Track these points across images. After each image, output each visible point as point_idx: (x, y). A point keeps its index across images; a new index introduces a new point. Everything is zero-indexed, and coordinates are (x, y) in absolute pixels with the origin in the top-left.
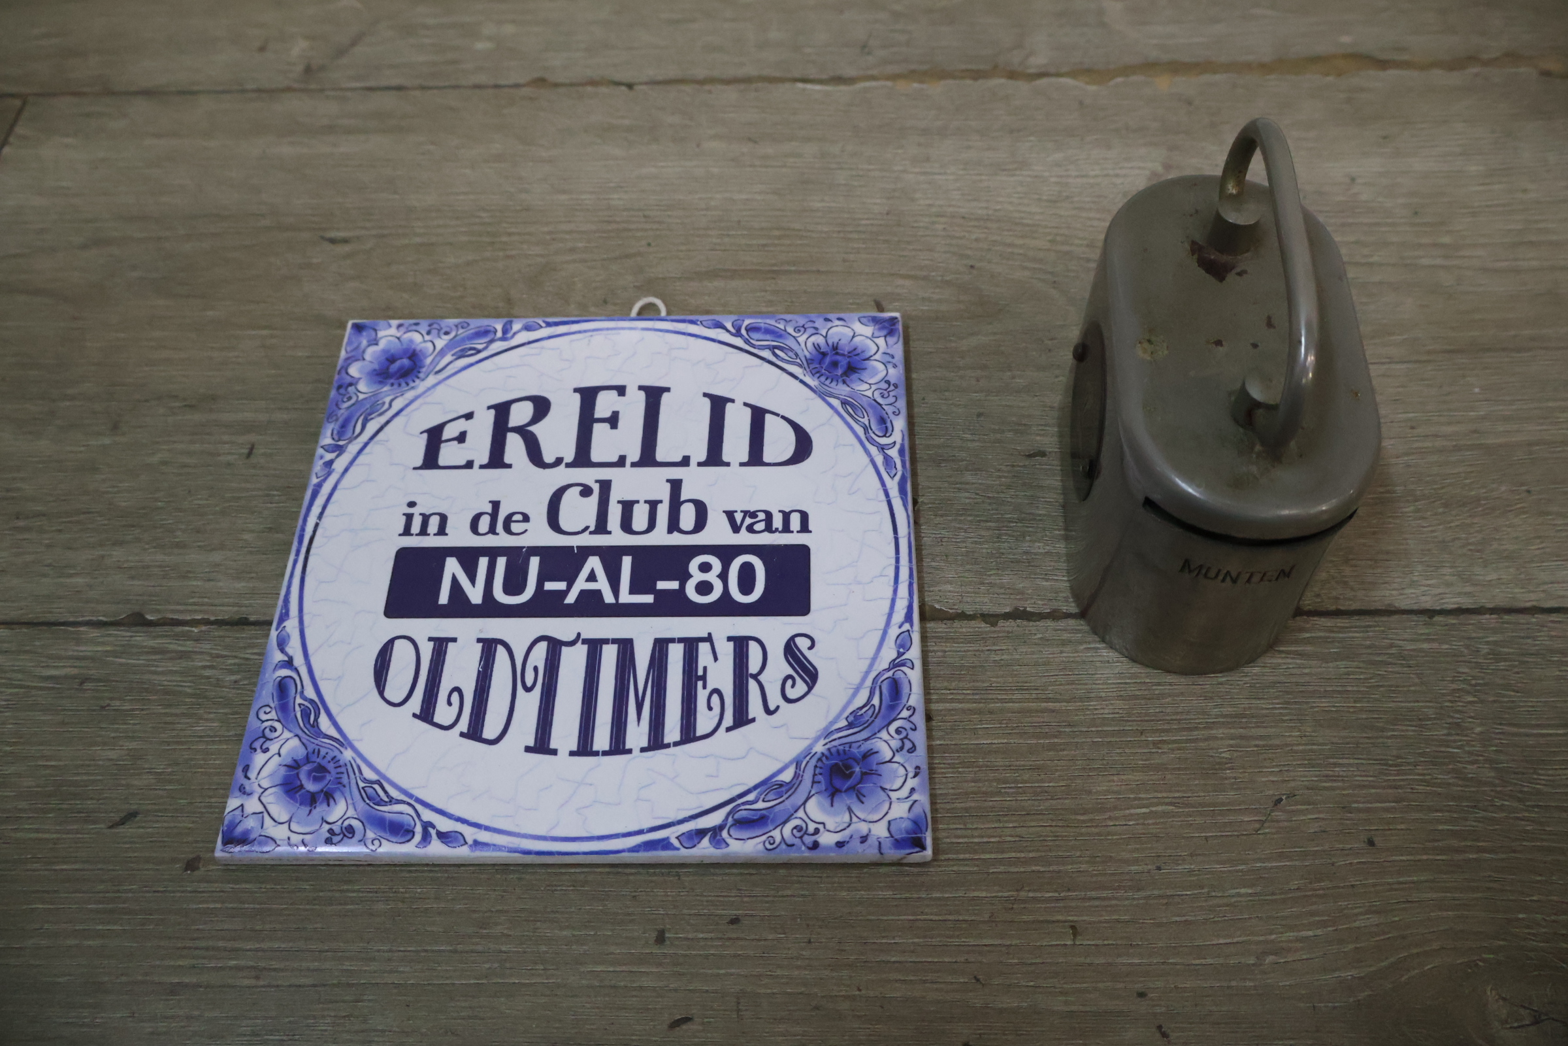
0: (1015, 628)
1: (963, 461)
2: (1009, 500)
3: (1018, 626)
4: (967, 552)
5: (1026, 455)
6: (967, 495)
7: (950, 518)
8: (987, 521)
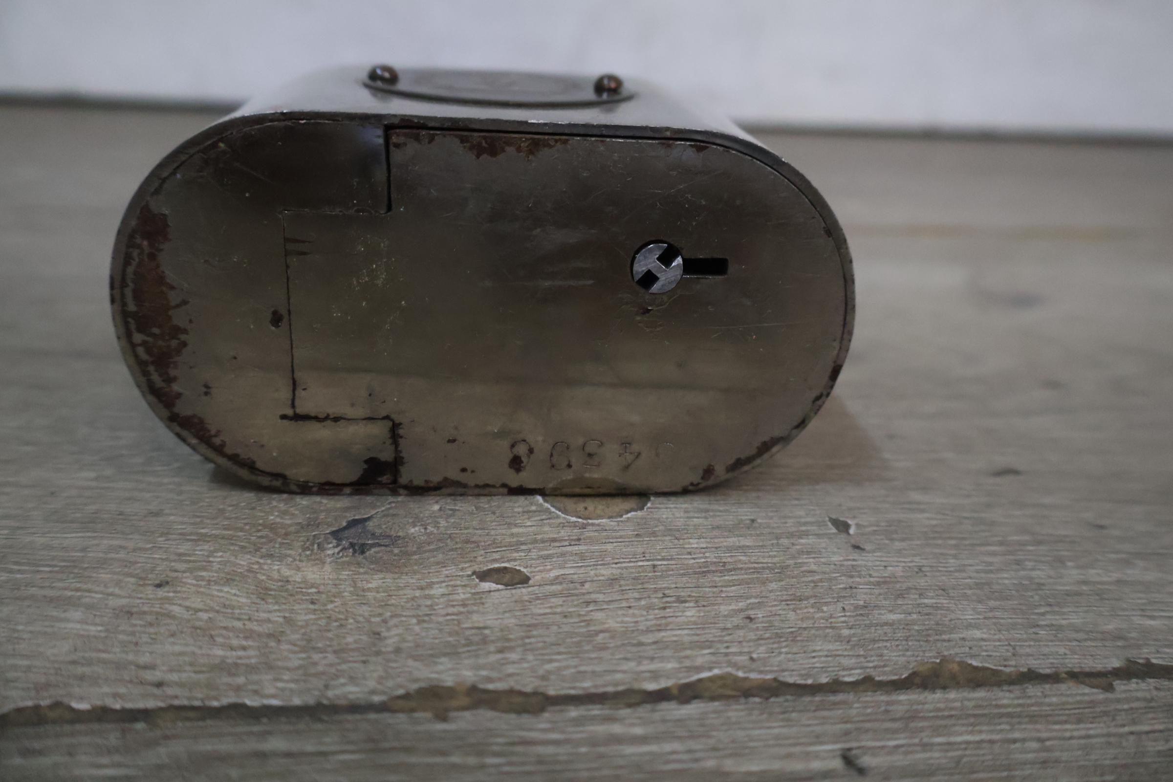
0: (1155, 693)
1: (895, 480)
2: (1003, 520)
3: (1156, 689)
4: (977, 584)
5: (991, 474)
6: (928, 515)
7: (917, 542)
8: (983, 545)
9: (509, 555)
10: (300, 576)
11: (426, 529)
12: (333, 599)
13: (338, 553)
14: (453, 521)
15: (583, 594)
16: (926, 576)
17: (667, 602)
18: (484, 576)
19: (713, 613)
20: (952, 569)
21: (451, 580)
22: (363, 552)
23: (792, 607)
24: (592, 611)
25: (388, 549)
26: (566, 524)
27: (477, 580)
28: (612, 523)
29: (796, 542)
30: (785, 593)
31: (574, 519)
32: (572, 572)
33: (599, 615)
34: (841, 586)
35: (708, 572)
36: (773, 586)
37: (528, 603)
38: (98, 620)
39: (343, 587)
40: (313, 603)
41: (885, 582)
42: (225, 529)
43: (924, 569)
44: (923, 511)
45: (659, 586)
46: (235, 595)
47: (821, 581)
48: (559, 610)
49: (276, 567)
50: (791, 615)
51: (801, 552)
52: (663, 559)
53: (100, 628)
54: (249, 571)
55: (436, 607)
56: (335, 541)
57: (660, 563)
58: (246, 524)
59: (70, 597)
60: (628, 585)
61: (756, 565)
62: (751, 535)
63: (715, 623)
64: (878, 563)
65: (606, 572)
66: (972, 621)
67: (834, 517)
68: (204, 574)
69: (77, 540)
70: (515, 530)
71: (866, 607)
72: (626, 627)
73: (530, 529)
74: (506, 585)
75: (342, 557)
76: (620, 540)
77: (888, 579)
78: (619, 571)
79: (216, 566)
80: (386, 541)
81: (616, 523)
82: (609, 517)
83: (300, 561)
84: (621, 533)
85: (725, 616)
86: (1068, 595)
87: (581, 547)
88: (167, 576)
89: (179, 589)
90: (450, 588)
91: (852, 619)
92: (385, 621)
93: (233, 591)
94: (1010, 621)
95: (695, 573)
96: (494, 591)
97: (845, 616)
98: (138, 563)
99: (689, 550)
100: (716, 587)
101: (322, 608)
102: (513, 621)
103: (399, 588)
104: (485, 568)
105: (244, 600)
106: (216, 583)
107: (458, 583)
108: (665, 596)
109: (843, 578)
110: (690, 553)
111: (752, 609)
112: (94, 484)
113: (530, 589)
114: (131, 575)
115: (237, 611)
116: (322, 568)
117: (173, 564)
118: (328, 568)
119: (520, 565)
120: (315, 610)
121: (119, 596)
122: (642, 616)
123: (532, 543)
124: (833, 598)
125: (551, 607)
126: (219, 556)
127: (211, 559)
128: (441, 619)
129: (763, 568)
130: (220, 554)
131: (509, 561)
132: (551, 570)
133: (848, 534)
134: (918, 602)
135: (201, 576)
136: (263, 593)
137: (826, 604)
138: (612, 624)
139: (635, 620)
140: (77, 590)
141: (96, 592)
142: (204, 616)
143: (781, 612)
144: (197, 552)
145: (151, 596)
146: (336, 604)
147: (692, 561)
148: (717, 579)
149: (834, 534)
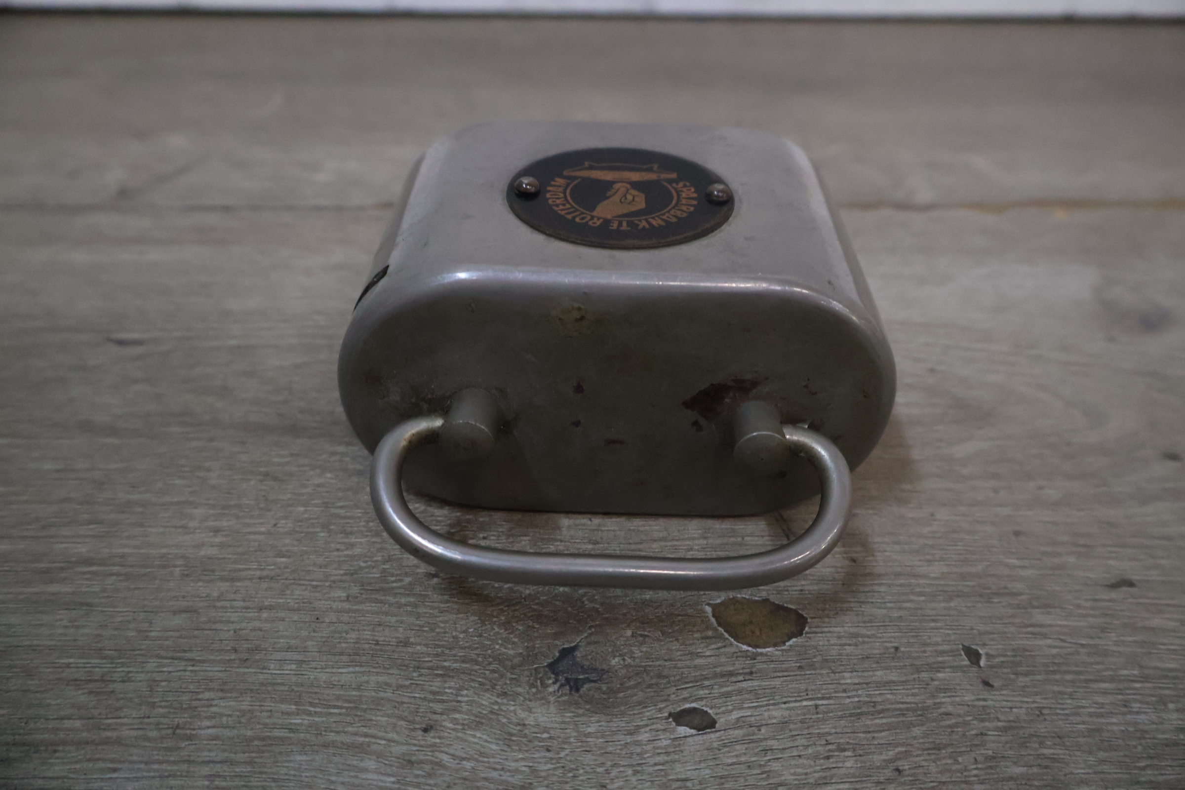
1: (1021, 594)
2: (1115, 648)
4: (1089, 730)
5: (1108, 586)
6: (1049, 642)
7: (1039, 677)
8: (1096, 681)
9: (697, 693)
10: (532, 718)
11: (624, 660)
12: (563, 746)
13: (558, 691)
14: (644, 649)
15: (761, 740)
16: (1045, 720)
17: (830, 751)
18: (680, 718)
19: (868, 764)
20: (1067, 712)
21: (653, 724)
22: (578, 690)
23: (933, 757)
24: (769, 760)
25: (597, 685)
26: (739, 654)
27: (674, 724)
28: (777, 653)
29: (934, 677)
30: (926, 740)
31: (745, 647)
32: (749, 714)
33: (775, 766)
34: (974, 732)
35: (861, 714)
36: (917, 731)
37: (718, 752)
38: (389, 771)
39: (568, 731)
40: (548, 751)
41: (1010, 728)
42: (463, 662)
43: (1045, 711)
44: (1045, 636)
45: (822, 731)
46: (486, 741)
47: (957, 725)
48: (743, 759)
49: (512, 708)
50: (933, 768)
51: (939, 690)
52: (822, 698)
53: (393, 779)
54: (492, 712)
55: (646, 756)
56: (553, 676)
57: (820, 702)
58: (478, 655)
59: (362, 744)
60: (796, 730)
61: (901, 706)
62: (895, 667)
63: (870, 776)
64: (1005, 703)
65: (777, 713)
66: (1083, 776)
67: (966, 644)
68: (457, 716)
69: (349, 676)
70: (699, 661)
71: (994, 758)
72: (799, 780)
73: (710, 660)
74: (699, 730)
75: (562, 696)
76: (785, 674)
77: (1013, 724)
78: (788, 712)
79: (465, 707)
80: (593, 676)
81: (780, 653)
82: (775, 645)
83: (530, 700)
84: (786, 666)
85: (878, 768)
86: (1167, 746)
87: (755, 683)
88: (430, 720)
89: (442, 734)
90: (654, 733)
91: (982, 772)
92: (607, 772)
93: (485, 737)
94: (1115, 776)
95: (851, 715)
96: (689, 736)
97: (976, 769)
98: (405, 703)
99: (844, 687)
100: (869, 732)
101: (557, 756)
102: (707, 771)
103: (614, 733)
104: (679, 709)
105: (494, 747)
106: (470, 728)
107: (659, 727)
108: (828, 743)
109: (975, 722)
110: (845, 691)
111: (900, 759)
112: (347, 606)
113: (718, 734)
114: (401, 718)
115: (492, 760)
116: (548, 709)
117: (431, 705)
118: (553, 709)
119: (706, 706)
120: (552, 759)
121: (397, 742)
122: (811, 766)
123: (712, 678)
124: (967, 746)
125: (737, 756)
126: (466, 696)
127: (460, 698)
128: (651, 769)
129: (908, 709)
130: (465, 692)
131: (696, 700)
132: (731, 711)
133: (980, 667)
134: (1039, 753)
135: (456, 719)
136: (508, 740)
137: (961, 753)
138: (788, 777)
139: (805, 771)
140: (366, 735)
141: (381, 738)
142: (468, 765)
143: (924, 763)
144: (447, 690)
145: (422, 743)
146: (567, 751)
147: (848, 701)
148: (868, 722)
149: (966, 666)
